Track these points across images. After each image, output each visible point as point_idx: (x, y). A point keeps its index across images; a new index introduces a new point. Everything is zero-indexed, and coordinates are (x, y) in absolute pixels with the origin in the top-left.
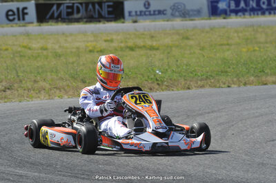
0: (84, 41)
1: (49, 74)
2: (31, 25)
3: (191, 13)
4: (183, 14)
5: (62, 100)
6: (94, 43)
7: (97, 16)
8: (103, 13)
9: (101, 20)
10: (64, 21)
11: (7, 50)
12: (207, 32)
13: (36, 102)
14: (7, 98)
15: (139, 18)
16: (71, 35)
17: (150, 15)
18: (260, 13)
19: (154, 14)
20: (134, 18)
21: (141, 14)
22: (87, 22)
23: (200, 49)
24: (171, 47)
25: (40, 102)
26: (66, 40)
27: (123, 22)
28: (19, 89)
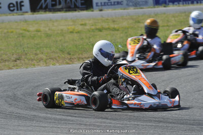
0: (66, 25)
1: (44, 49)
2: (26, 14)
3: (141, 3)
4: (135, 4)
5: (55, 67)
6: (73, 27)
7: (73, 6)
8: (78, 5)
9: (77, 9)
10: (50, 10)
14: (18, 66)
15: (103, 7)
16: (57, 21)
17: (111, 5)
18: (190, 2)
19: (114, 5)
21: (105, 4)
22: (67, 11)
24: (128, 28)
26: (53, 25)
27: (93, 11)
28: (26, 59)
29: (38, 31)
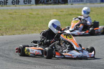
0: (53, 12)
1: (39, 24)
2: (33, 5)
3: (93, 1)
6: (56, 13)
7: (57, 2)
8: (60, 1)
9: (59, 3)
10: (45, 4)
11: (24, 15)
12: (100, 9)
13: (35, 34)
14: (24, 33)
15: (74, 3)
16: (48, 9)
17: (78, 2)
20: (72, 3)
21: (74, 1)
22: (54, 4)
23: (97, 15)
25: (36, 34)
26: (46, 11)
27: (67, 5)
28: (28, 29)
29: (37, 14)
